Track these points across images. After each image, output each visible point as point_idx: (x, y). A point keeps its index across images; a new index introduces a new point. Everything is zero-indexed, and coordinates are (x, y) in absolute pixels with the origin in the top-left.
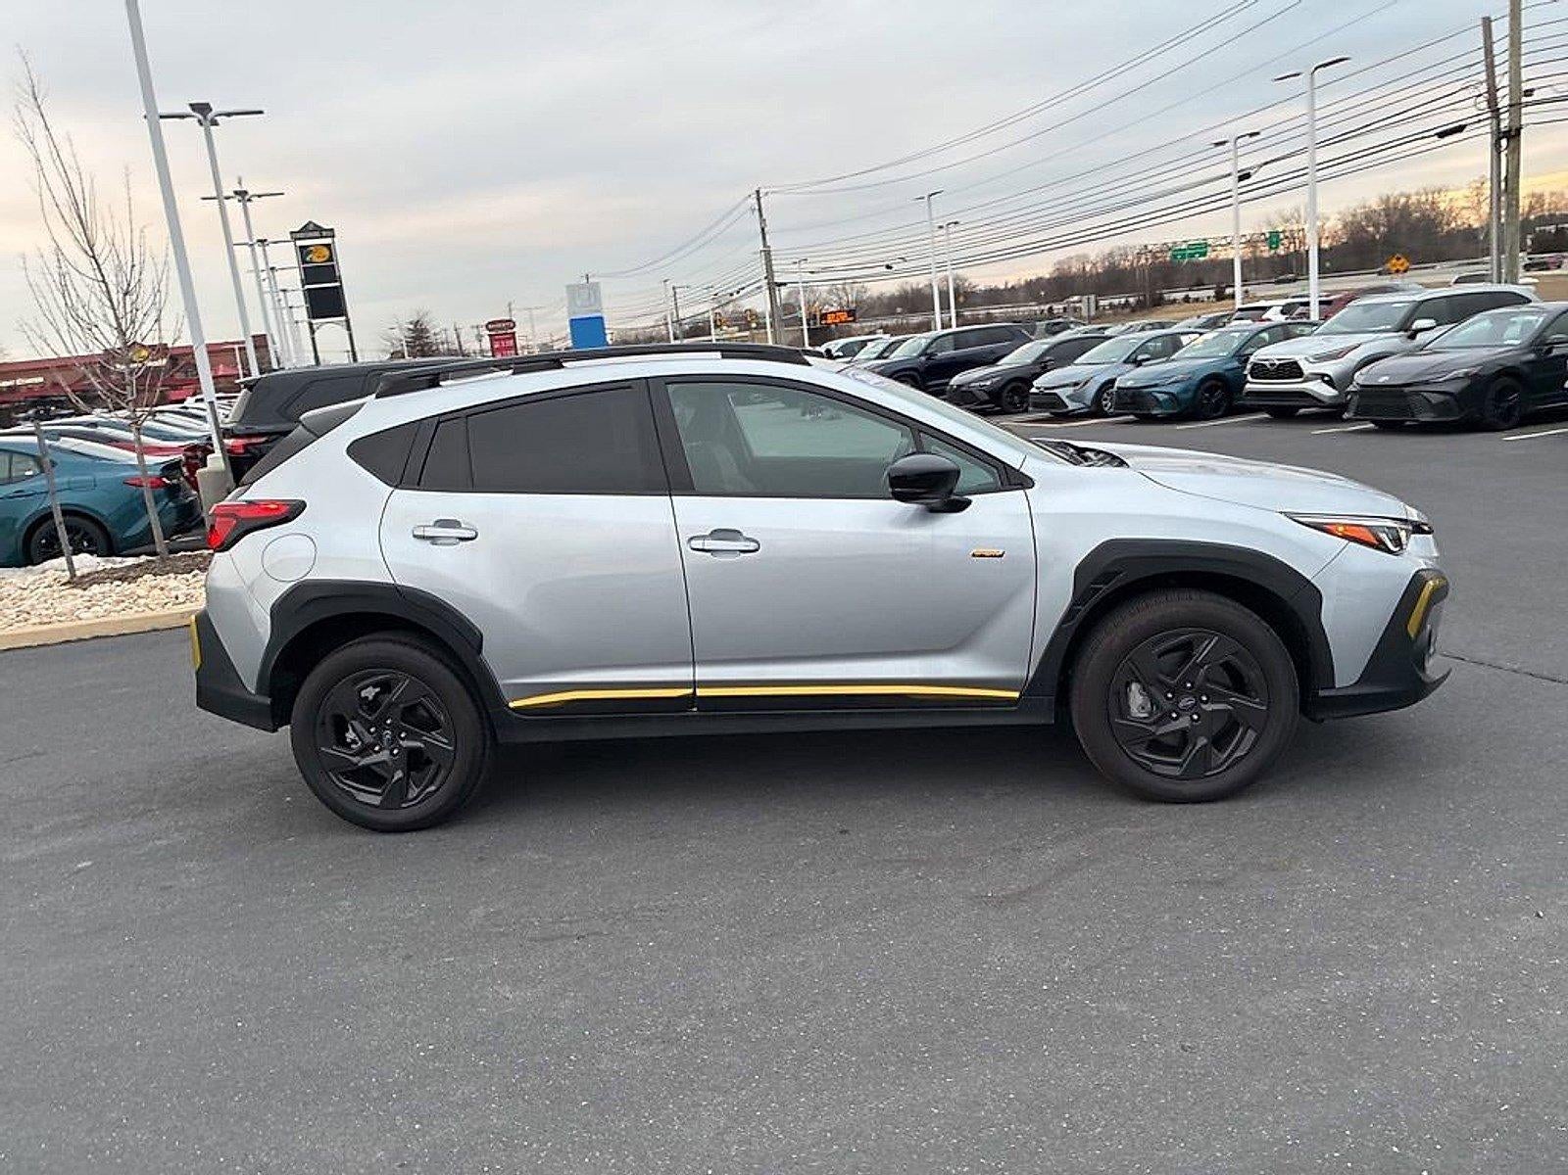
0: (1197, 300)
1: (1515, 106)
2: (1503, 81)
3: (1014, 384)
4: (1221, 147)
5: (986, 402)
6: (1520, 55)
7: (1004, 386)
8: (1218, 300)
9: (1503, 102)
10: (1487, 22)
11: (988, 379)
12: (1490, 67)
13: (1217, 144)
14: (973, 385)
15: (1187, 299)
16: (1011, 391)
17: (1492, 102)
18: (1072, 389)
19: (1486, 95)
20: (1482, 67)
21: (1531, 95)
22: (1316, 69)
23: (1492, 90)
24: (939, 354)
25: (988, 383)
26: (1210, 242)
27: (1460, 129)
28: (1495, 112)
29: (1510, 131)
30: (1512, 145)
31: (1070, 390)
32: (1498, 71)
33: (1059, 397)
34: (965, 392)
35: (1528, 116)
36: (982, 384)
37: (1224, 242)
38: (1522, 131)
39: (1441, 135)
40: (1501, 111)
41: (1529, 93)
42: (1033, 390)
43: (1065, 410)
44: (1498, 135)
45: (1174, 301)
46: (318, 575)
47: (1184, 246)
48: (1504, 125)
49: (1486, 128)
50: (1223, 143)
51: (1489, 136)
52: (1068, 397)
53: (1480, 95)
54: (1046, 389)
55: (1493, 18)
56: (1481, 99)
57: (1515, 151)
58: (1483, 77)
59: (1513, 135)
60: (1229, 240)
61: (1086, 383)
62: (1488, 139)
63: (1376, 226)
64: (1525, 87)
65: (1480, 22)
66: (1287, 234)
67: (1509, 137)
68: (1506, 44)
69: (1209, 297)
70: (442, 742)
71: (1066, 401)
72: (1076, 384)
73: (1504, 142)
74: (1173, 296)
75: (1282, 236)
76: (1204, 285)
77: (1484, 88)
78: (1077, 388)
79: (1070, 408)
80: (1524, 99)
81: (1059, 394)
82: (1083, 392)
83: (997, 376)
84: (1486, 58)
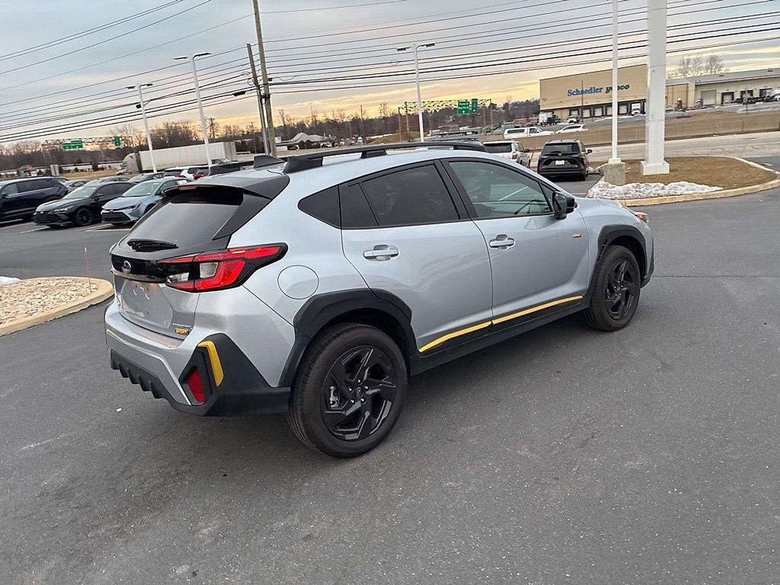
0: (82, 170)
1: (266, 85)
2: (259, 73)
3: (82, 210)
4: (131, 90)
5: (66, 220)
6: (265, 63)
7: (76, 212)
8: (95, 171)
9: (261, 83)
10: (249, 46)
11: (65, 207)
12: (253, 67)
13: (129, 88)
14: (55, 210)
15: (76, 170)
16: (80, 213)
17: (256, 82)
18: (131, 209)
19: (253, 79)
20: (249, 66)
21: (271, 80)
22: (195, 56)
23: (255, 77)
24: (10, 195)
25: (66, 209)
26: (83, 140)
27: (243, 93)
28: (258, 87)
29: (266, 95)
30: (267, 101)
31: (130, 210)
32: (256, 68)
33: (124, 214)
34: (50, 215)
35: (272, 90)
36: (62, 210)
37: (91, 141)
38: (271, 96)
39: (236, 95)
40: (261, 86)
41: (271, 79)
42: (103, 211)
43: (129, 221)
44: (261, 97)
45: (69, 171)
46: (322, 290)
47: (69, 142)
48: (263, 92)
49: (255, 93)
50: (133, 87)
51: (257, 97)
52: (130, 214)
53: (250, 79)
54: (114, 210)
55: (252, 45)
56: (250, 80)
57: (268, 104)
58: (250, 70)
59: (267, 97)
60: (93, 140)
61: (138, 206)
62: (256, 99)
63: (163, 136)
64: (269, 77)
65: (246, 46)
66: (123, 138)
67: (266, 97)
68: (258, 57)
69: (89, 169)
70: (388, 384)
71: (129, 216)
72: (133, 207)
73: (263, 100)
74: (68, 168)
75: (121, 139)
76: (82, 163)
77: (251, 75)
78: (134, 209)
79: (132, 220)
80: (269, 82)
81: (124, 213)
82: (138, 211)
83: (70, 205)
84: (251, 62)
